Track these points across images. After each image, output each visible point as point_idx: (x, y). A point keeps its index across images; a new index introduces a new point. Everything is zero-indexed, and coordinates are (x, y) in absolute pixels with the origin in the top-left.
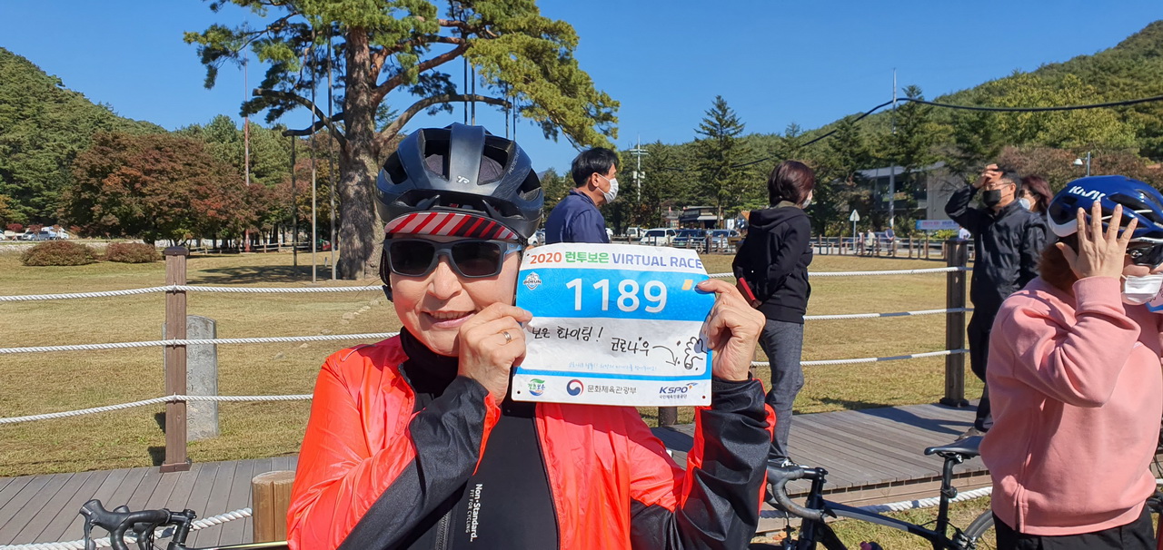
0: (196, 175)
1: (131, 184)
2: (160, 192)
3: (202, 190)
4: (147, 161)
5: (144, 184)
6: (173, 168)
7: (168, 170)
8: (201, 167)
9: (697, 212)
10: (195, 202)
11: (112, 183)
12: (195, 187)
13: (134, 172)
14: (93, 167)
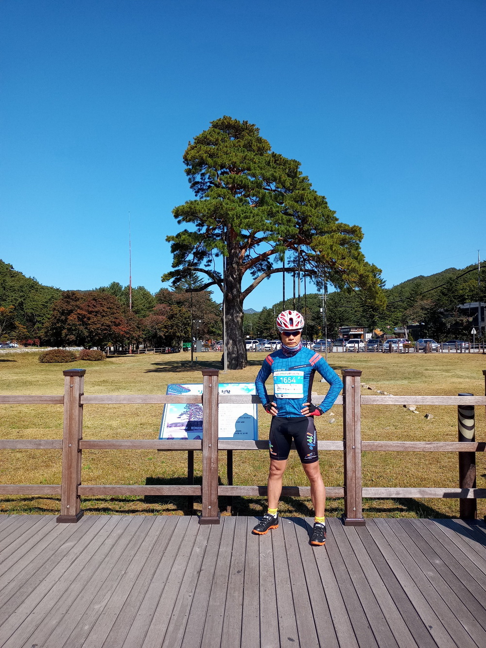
0: (113, 313)
1: (81, 318)
2: (97, 324)
3: (117, 321)
4: (89, 306)
5: (89, 319)
6: (103, 310)
7: (101, 311)
8: (117, 310)
9: (349, 330)
10: (113, 327)
11: (73, 318)
12: (114, 320)
13: (84, 312)
14: (63, 310)
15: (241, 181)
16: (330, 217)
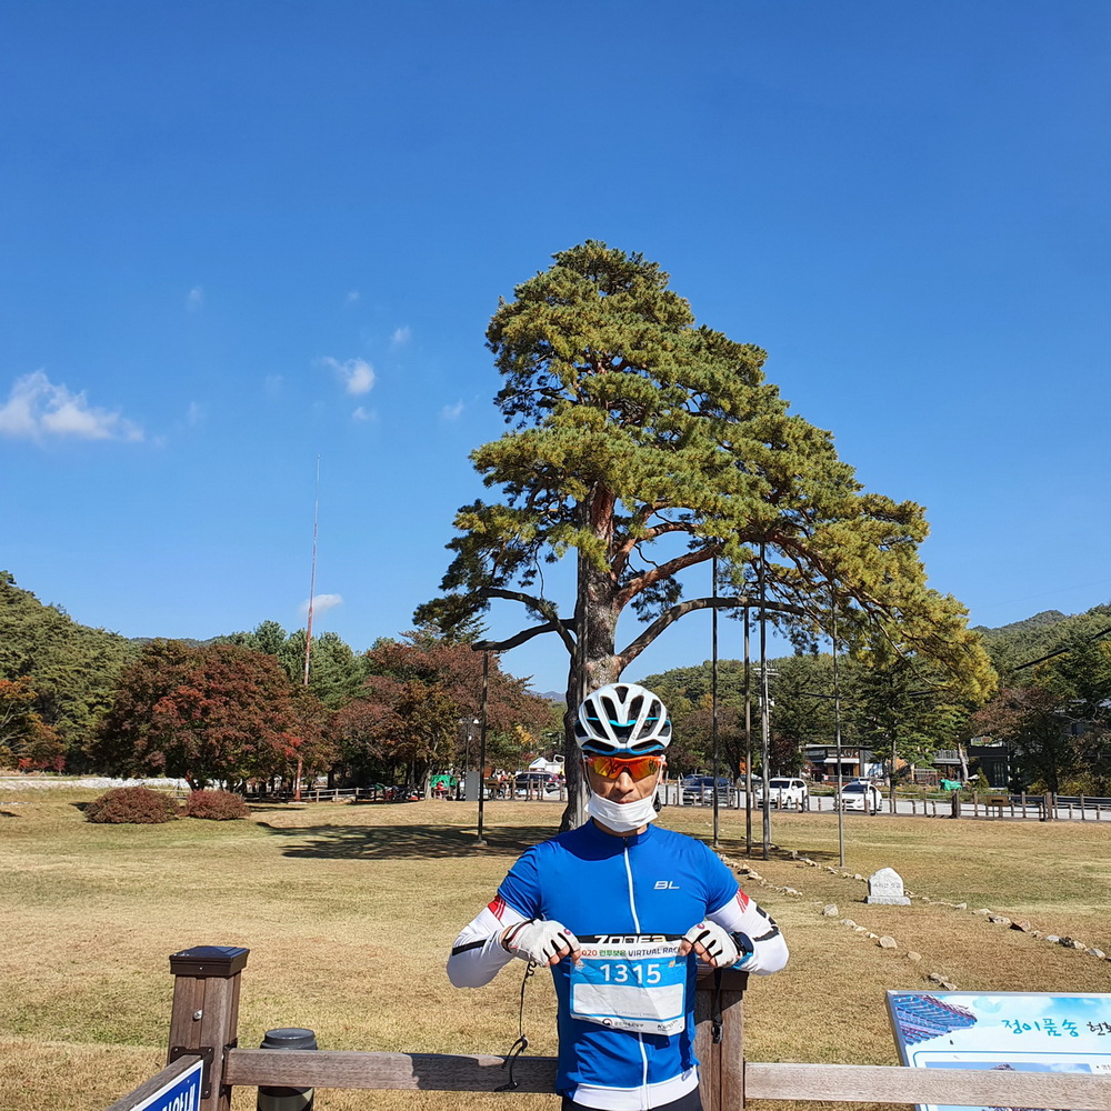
4: (209, 676)
5: (206, 710)
6: (246, 689)
7: (240, 691)
9: (823, 752)
11: (165, 710)
13: (195, 693)
14: (143, 688)
15: (637, 390)
16: (842, 481)
